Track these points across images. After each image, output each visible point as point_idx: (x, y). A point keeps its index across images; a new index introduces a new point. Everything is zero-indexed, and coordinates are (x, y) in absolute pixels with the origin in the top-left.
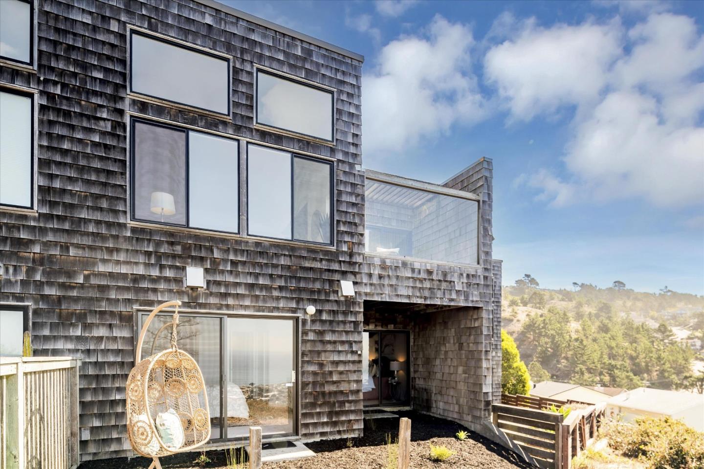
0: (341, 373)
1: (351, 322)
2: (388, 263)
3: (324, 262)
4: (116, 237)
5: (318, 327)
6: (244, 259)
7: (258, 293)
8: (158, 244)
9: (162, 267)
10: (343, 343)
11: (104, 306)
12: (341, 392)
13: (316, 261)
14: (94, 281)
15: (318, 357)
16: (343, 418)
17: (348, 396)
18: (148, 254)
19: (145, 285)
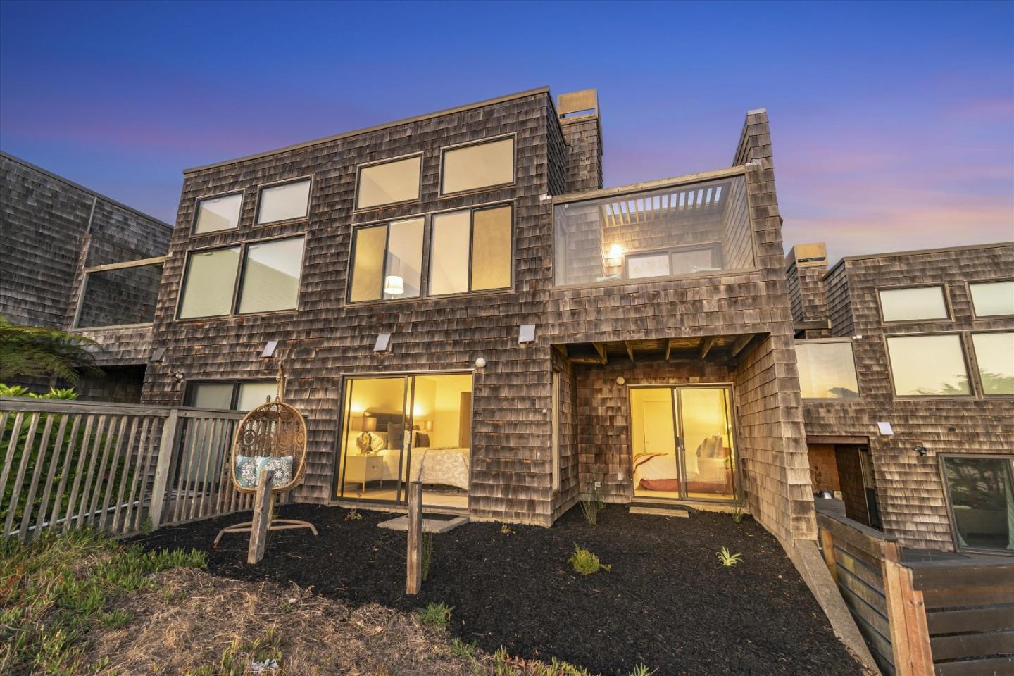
0: (521, 437)
1: (534, 373)
2: (584, 293)
3: (501, 309)
4: (336, 319)
5: (493, 381)
6: (423, 320)
7: (433, 351)
8: (361, 319)
9: (362, 338)
10: (523, 399)
11: (324, 375)
12: (521, 462)
13: (494, 308)
14: (321, 356)
15: (493, 416)
16: (523, 497)
17: (529, 468)
18: (354, 328)
19: (350, 354)
